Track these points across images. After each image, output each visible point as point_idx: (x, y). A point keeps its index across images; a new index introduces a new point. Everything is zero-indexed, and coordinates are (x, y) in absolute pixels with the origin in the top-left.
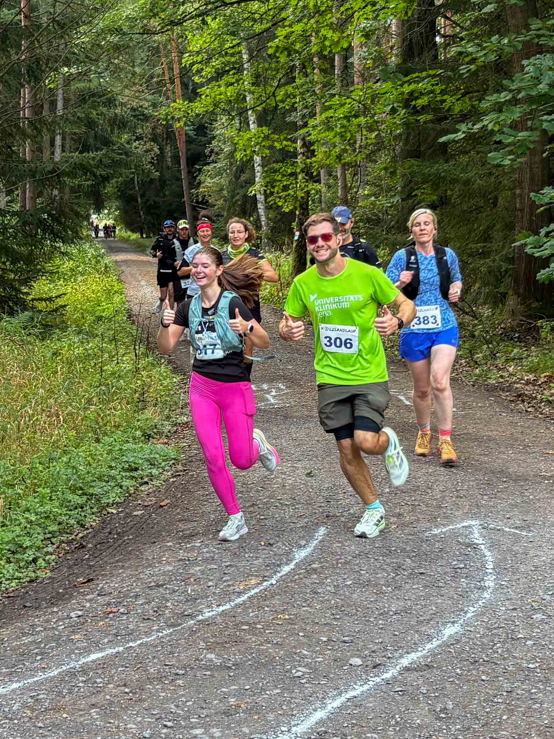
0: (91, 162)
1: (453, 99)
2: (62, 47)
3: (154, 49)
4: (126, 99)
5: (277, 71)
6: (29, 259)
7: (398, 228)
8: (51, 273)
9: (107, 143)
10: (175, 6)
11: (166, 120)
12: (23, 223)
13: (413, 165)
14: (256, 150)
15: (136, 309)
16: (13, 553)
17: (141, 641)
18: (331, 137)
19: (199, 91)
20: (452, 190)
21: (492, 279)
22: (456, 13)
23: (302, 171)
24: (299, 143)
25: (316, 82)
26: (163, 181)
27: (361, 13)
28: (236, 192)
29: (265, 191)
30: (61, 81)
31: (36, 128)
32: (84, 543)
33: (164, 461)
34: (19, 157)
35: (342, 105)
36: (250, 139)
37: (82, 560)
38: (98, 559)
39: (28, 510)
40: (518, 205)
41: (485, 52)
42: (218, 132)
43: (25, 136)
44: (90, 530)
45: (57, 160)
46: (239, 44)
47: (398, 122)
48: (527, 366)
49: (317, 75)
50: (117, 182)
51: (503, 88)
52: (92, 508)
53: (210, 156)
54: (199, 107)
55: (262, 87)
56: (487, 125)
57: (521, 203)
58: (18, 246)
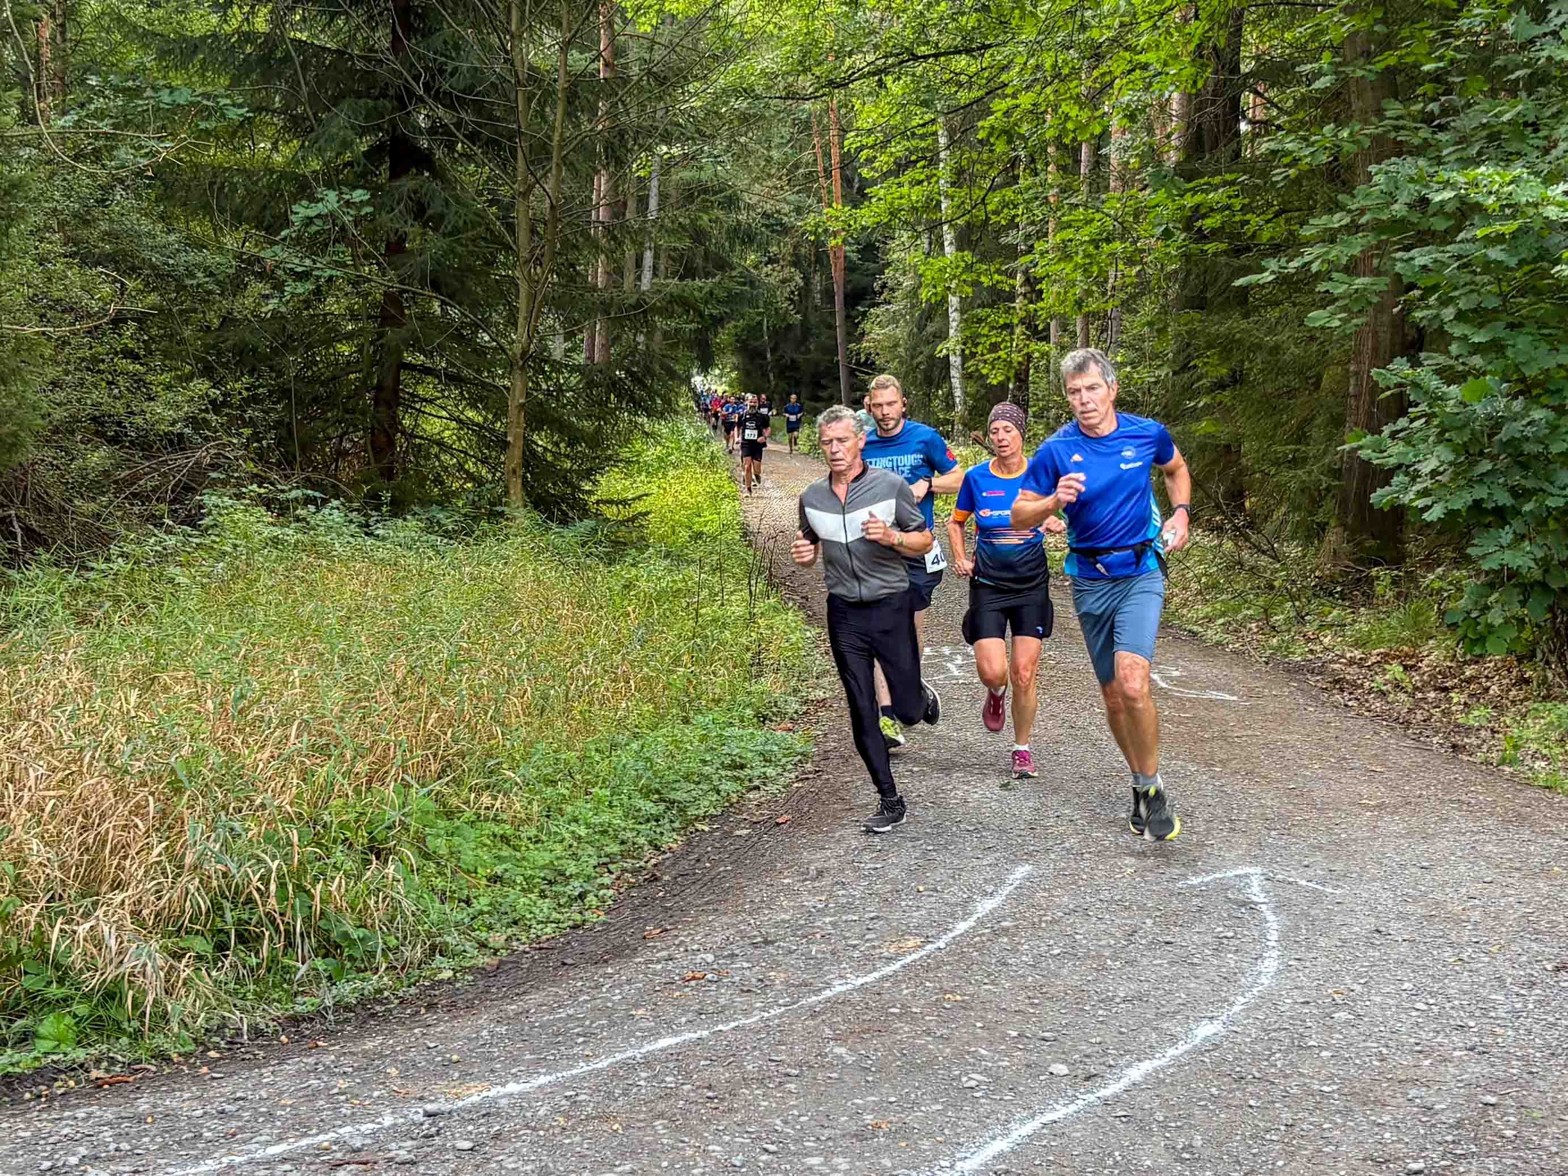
0: (696, 293)
1: (1261, 220)
2: (660, 114)
3: (802, 122)
4: (755, 199)
5: (991, 165)
6: (595, 440)
8: (629, 462)
9: (723, 265)
10: (837, 58)
11: (815, 233)
12: (587, 383)
13: (1192, 321)
14: (953, 286)
15: (754, 525)
16: (550, 883)
18: (1068, 270)
19: (867, 191)
20: (1251, 362)
21: (1305, 501)
22: (1272, 86)
23: (1022, 322)
24: (1020, 278)
25: (1051, 186)
26: (806, 329)
27: (1125, 81)
28: (919, 350)
29: (963, 351)
30: (656, 167)
31: (614, 238)
32: (658, 874)
33: (785, 755)
34: (586, 282)
35: (1089, 222)
36: (942, 270)
37: (654, 899)
38: (677, 899)
39: (576, 821)
40: (1351, 388)
41: (1312, 149)
42: (895, 256)
43: (596, 247)
44: (668, 855)
45: (644, 288)
46: (933, 121)
47: (1174, 253)
48: (1350, 637)
49: (1052, 175)
50: (736, 327)
51: (1337, 206)
52: (672, 821)
53: (881, 293)
54: (867, 216)
55: (966, 190)
56: (1311, 262)
57: (1356, 385)
58: (579, 418)
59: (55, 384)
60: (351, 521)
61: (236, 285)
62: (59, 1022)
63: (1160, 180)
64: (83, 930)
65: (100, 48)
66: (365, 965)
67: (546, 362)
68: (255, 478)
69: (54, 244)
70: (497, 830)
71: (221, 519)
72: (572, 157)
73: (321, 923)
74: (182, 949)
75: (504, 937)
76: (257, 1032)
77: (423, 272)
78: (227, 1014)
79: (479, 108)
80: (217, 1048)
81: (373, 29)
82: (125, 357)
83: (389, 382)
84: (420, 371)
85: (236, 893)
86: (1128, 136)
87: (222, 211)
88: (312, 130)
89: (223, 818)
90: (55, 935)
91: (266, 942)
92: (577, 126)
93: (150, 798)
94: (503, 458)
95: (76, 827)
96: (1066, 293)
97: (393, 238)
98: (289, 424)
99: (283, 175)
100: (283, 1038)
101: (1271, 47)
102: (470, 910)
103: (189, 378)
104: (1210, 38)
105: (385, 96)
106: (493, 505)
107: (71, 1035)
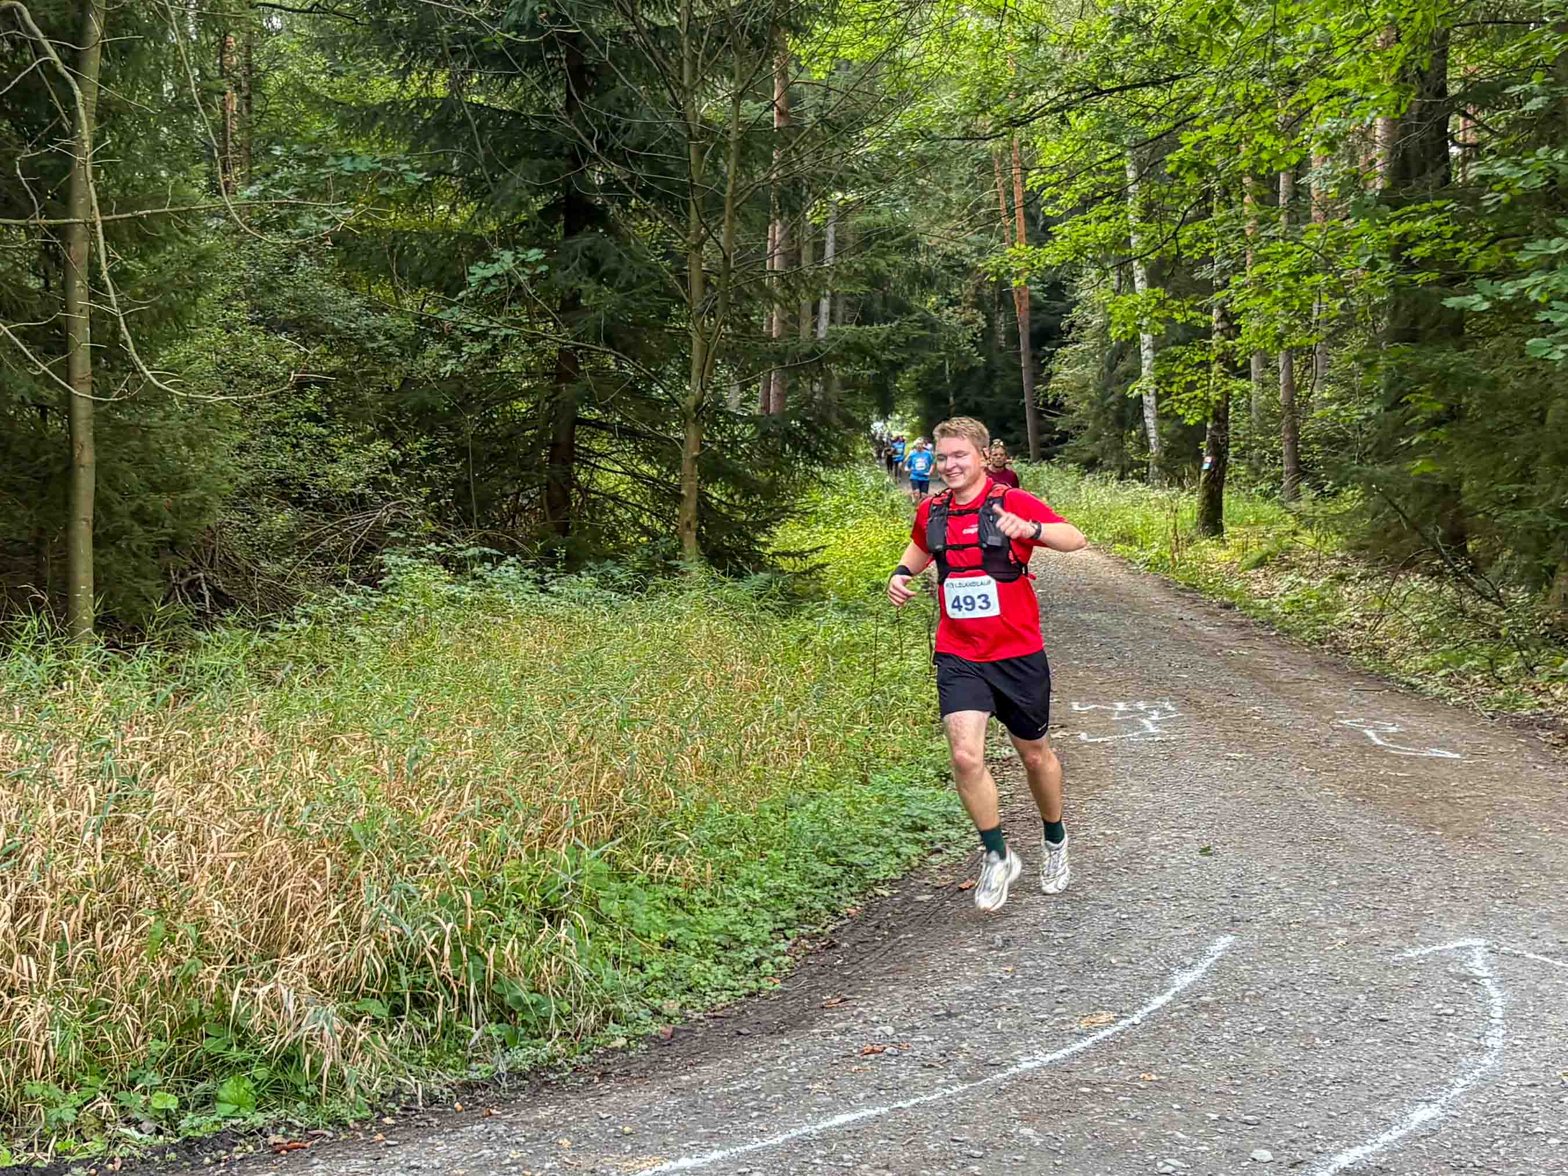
0: (872, 340)
1: (1473, 248)
2: (835, 160)
3: (981, 162)
4: (935, 241)
5: (1183, 198)
6: (771, 491)
7: (1378, 454)
8: (805, 513)
9: (902, 309)
10: (1018, 96)
11: (997, 274)
12: (762, 434)
13: (1403, 353)
14: (1144, 324)
16: (725, 949)
18: (1266, 305)
19: (1051, 229)
20: (1468, 396)
21: (1532, 543)
22: (1482, 108)
23: (1219, 358)
24: (1216, 314)
25: (1247, 218)
26: (990, 373)
28: (1110, 390)
29: (1157, 390)
30: (831, 214)
31: (789, 287)
32: (836, 941)
34: (761, 332)
35: (1288, 254)
36: (1133, 307)
37: (832, 967)
38: (856, 967)
39: (751, 884)
41: (1524, 173)
42: (1083, 294)
43: (771, 297)
44: (847, 921)
45: (821, 336)
46: (1120, 156)
47: (1380, 284)
49: (1249, 206)
50: (917, 371)
52: (850, 886)
53: (1069, 333)
54: (1051, 255)
55: (1156, 224)
58: (753, 468)
59: (242, 448)
60: (526, 578)
61: (414, 346)
62: (238, 1086)
63: (1361, 210)
64: (262, 992)
65: (285, 118)
66: (539, 1032)
67: (720, 413)
68: (433, 536)
69: (241, 311)
70: (670, 892)
71: (400, 578)
72: (745, 208)
73: (494, 988)
74: (358, 1013)
75: (679, 1004)
76: (432, 1099)
77: (598, 327)
78: (402, 1080)
79: (653, 164)
80: (392, 1114)
81: (548, 90)
82: (309, 420)
83: (564, 438)
84: (595, 426)
85: (411, 956)
86: (1327, 165)
87: (402, 274)
88: (489, 191)
89: (398, 879)
90: (235, 997)
91: (440, 1007)
92: (751, 176)
93: (328, 860)
94: (677, 511)
95: (256, 889)
97: (568, 296)
98: (468, 482)
99: (460, 236)
100: (458, 1105)
101: (1480, 67)
102: (644, 976)
103: (370, 439)
104: (1413, 61)
105: (559, 155)
106: (667, 558)
107: (250, 1099)
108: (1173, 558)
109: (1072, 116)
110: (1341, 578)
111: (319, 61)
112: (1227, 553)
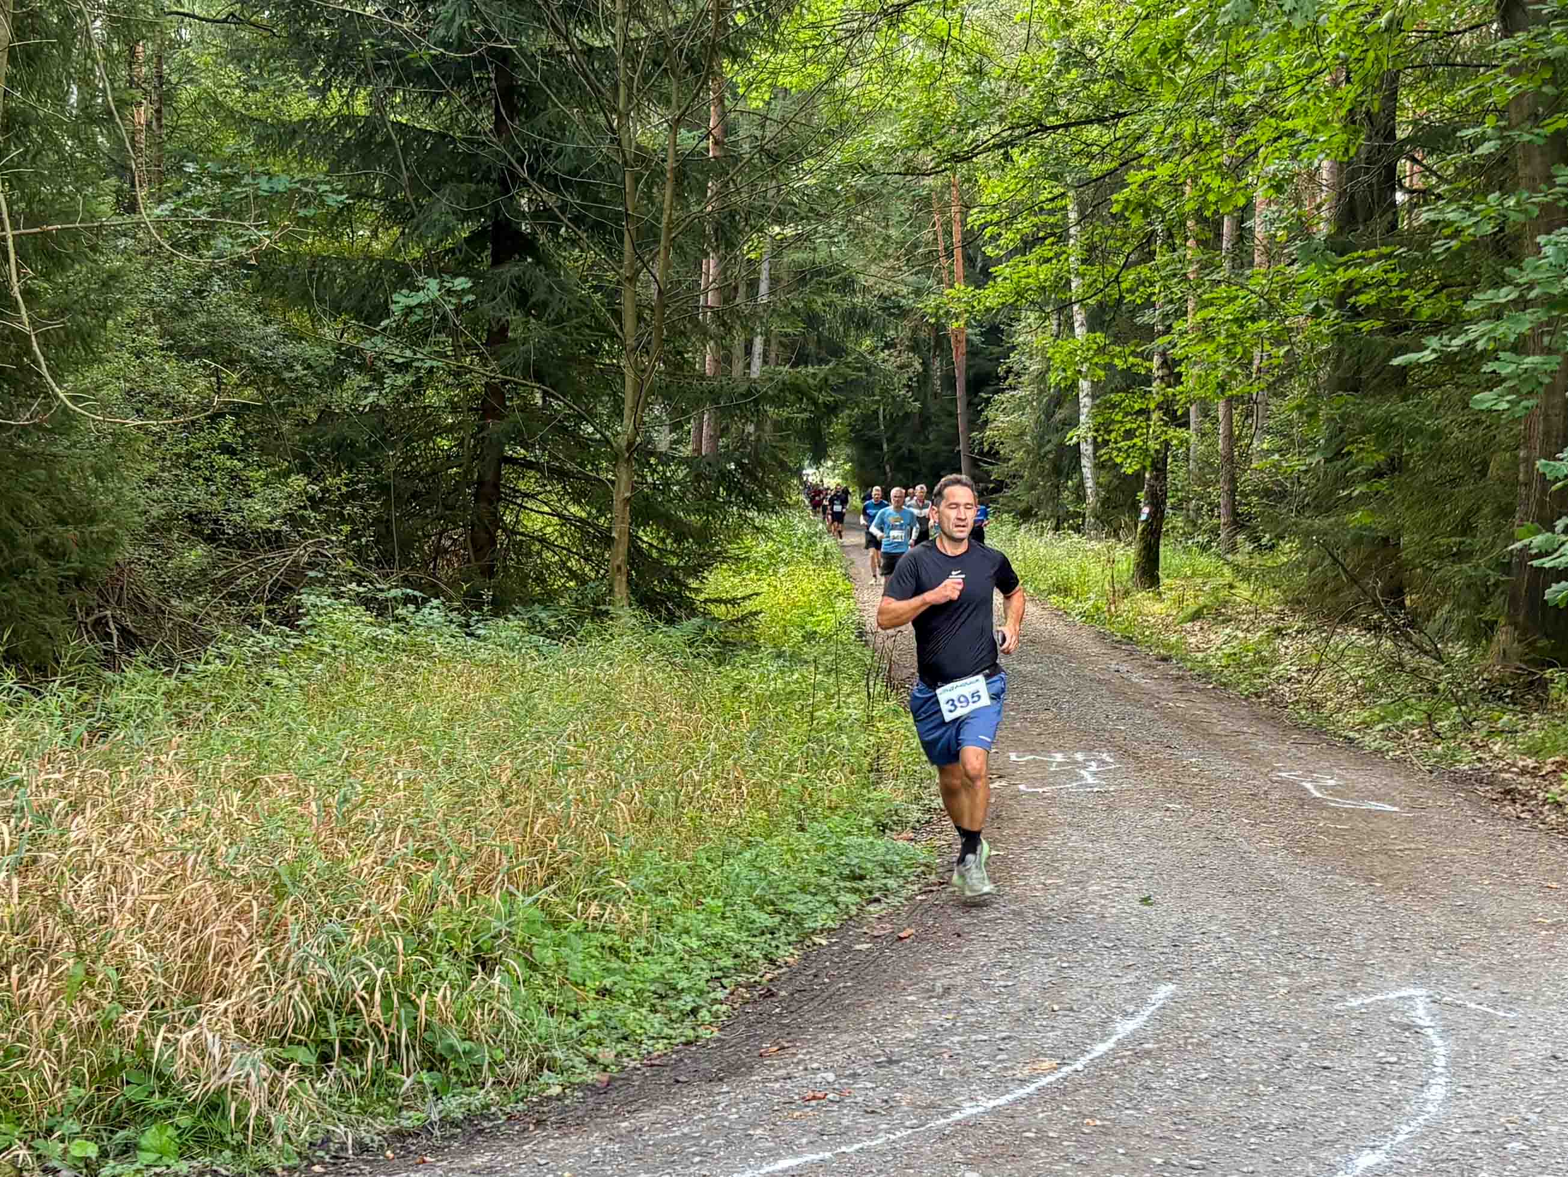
0: (810, 381)
1: (1419, 296)
2: (771, 193)
3: (921, 199)
4: (871, 281)
5: (1125, 241)
6: (703, 536)
7: (1316, 507)
8: (737, 559)
9: (837, 351)
10: (959, 130)
11: (935, 315)
12: (695, 477)
13: (1346, 402)
14: (1084, 369)
16: (661, 997)
17: (860, 1146)
18: (1209, 351)
19: (992, 270)
20: (1410, 447)
21: (1471, 598)
22: (1431, 153)
23: (1159, 407)
24: (1156, 361)
25: (1191, 262)
26: (925, 420)
27: (1270, 149)
28: (1047, 438)
29: (1095, 438)
30: (768, 249)
31: (724, 324)
32: (774, 989)
33: (907, 867)
34: (695, 370)
35: (1231, 300)
36: (1072, 353)
37: (770, 1016)
38: (794, 1015)
39: (687, 932)
40: (1521, 477)
41: (1476, 219)
42: (1021, 339)
43: (705, 333)
44: (784, 970)
45: (754, 376)
46: (1063, 195)
47: (1325, 331)
48: (1523, 744)
49: (1191, 251)
50: (850, 416)
51: (1504, 281)
52: (787, 935)
53: (1006, 378)
54: (991, 297)
55: (1098, 267)
56: (1475, 340)
57: (1527, 472)
58: (687, 512)
59: (152, 480)
60: (451, 621)
61: (335, 377)
62: (161, 1134)
63: (1310, 254)
64: (185, 1038)
65: (196, 134)
66: (471, 1079)
67: (652, 454)
68: (354, 576)
69: (151, 336)
70: (605, 940)
71: (320, 620)
72: (681, 239)
73: (426, 1035)
74: (286, 1060)
75: (614, 1053)
76: (362, 1147)
77: (527, 360)
78: (331, 1128)
79: (584, 191)
80: (322, 1162)
81: (476, 110)
82: (222, 453)
83: (489, 477)
84: (522, 465)
85: (340, 1003)
86: (1274, 207)
87: (320, 301)
88: (413, 216)
89: (327, 924)
90: (158, 1044)
91: (370, 1054)
92: (686, 207)
93: (254, 903)
94: (607, 555)
95: (179, 932)
96: (1208, 375)
97: (495, 327)
98: (389, 521)
99: (382, 263)
100: (389, 1153)
101: (1429, 111)
102: (579, 1024)
103: (287, 474)
104: (1363, 102)
105: (487, 180)
106: (596, 604)
107: (173, 1147)
108: (1109, 610)
109: (1015, 152)
110: (1278, 631)
111: (233, 73)
112: (1162, 606)
